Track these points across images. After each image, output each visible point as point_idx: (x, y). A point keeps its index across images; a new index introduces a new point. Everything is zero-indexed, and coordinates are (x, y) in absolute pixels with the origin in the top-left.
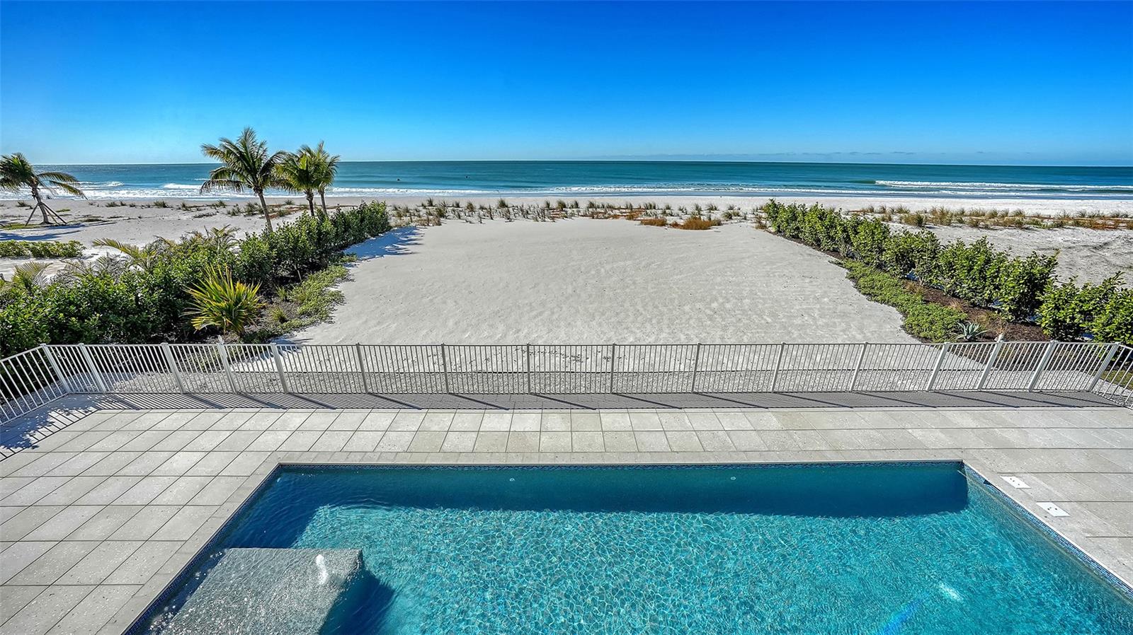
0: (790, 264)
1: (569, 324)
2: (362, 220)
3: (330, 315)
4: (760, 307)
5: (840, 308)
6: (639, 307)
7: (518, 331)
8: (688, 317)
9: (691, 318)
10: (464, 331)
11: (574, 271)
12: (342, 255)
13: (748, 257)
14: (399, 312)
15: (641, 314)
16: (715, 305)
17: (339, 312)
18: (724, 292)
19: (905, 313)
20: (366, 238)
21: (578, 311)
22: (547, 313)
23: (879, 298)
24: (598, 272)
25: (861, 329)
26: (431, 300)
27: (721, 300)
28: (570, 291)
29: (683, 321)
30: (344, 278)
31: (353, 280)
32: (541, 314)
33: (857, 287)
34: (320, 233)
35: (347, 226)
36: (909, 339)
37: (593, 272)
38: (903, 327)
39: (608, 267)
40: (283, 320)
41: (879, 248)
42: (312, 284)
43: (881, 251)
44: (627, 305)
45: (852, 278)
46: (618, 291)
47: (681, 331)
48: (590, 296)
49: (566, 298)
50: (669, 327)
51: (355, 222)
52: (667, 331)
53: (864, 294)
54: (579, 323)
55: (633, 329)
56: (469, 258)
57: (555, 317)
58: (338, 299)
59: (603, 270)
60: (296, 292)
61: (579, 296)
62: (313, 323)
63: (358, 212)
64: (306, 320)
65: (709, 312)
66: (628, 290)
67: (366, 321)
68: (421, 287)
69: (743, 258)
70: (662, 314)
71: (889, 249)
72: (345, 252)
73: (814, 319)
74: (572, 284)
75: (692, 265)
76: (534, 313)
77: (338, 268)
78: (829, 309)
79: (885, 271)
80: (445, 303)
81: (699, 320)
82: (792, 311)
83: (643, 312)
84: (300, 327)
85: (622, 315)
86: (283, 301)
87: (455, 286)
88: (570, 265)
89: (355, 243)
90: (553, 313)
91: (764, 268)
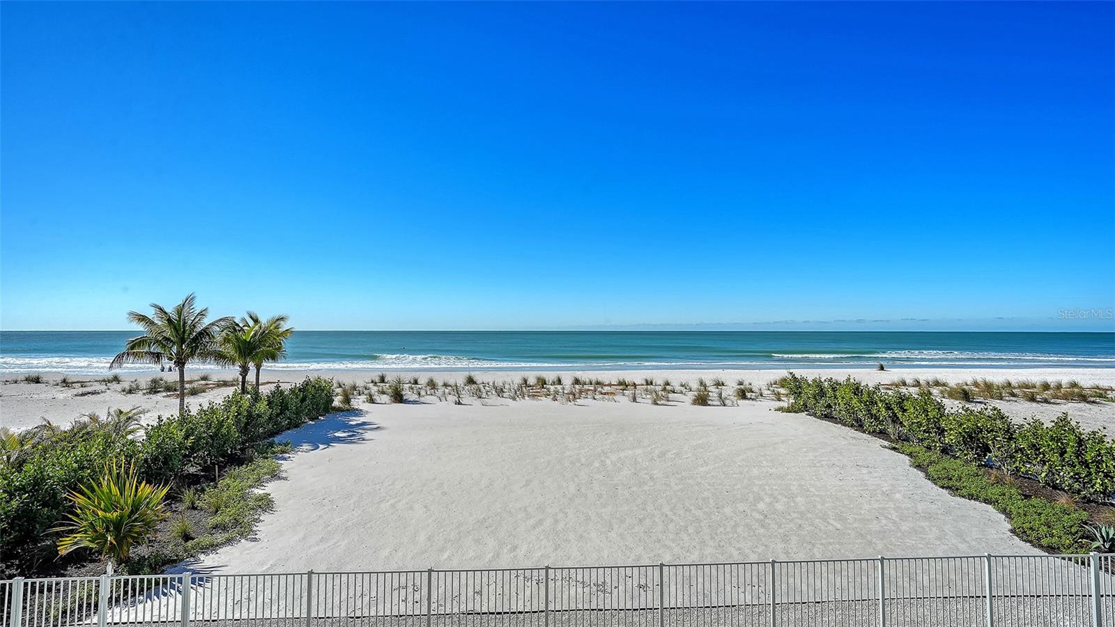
0: (835, 450)
1: (581, 537)
2: (303, 400)
3: (255, 529)
4: (819, 507)
5: (920, 507)
6: (666, 510)
7: (515, 548)
8: (732, 523)
9: (736, 525)
10: (442, 550)
11: (573, 463)
12: (271, 445)
13: (782, 442)
14: (350, 523)
15: (672, 521)
16: (761, 506)
17: (266, 525)
18: (767, 488)
19: (1008, 515)
20: (303, 422)
21: (588, 518)
22: (548, 522)
23: (964, 492)
24: (603, 463)
25: (960, 535)
26: (393, 506)
27: (768, 500)
28: (572, 489)
29: (729, 529)
30: (275, 475)
31: (285, 479)
32: (541, 522)
33: (928, 477)
34: (250, 415)
35: (284, 406)
36: (1027, 548)
37: (597, 464)
38: (1013, 531)
39: (614, 457)
40: (187, 538)
41: (938, 428)
42: (231, 482)
43: (941, 432)
44: (650, 507)
45: (919, 467)
46: (634, 489)
47: (731, 544)
48: (600, 496)
49: (570, 499)
50: (712, 538)
51: (293, 403)
52: (711, 543)
53: (943, 487)
54: (593, 535)
55: (668, 543)
56: (438, 448)
57: (561, 526)
58: (266, 504)
59: (608, 462)
60: (209, 497)
61: (586, 496)
62: (229, 541)
63: (300, 390)
64: (220, 537)
65: (757, 516)
66: (646, 488)
67: (304, 538)
68: (378, 487)
69: (775, 444)
70: (698, 520)
71: (951, 429)
72: (277, 439)
73: (895, 522)
74: (573, 481)
75: (716, 453)
76: (532, 522)
77: (267, 463)
78: (908, 509)
79: (956, 458)
80: (411, 508)
81: (748, 526)
82: (862, 512)
83: (674, 518)
84: (213, 547)
85: (648, 522)
86: (188, 508)
87: (424, 485)
88: (565, 455)
89: (288, 429)
90: (556, 521)
91: (806, 456)
